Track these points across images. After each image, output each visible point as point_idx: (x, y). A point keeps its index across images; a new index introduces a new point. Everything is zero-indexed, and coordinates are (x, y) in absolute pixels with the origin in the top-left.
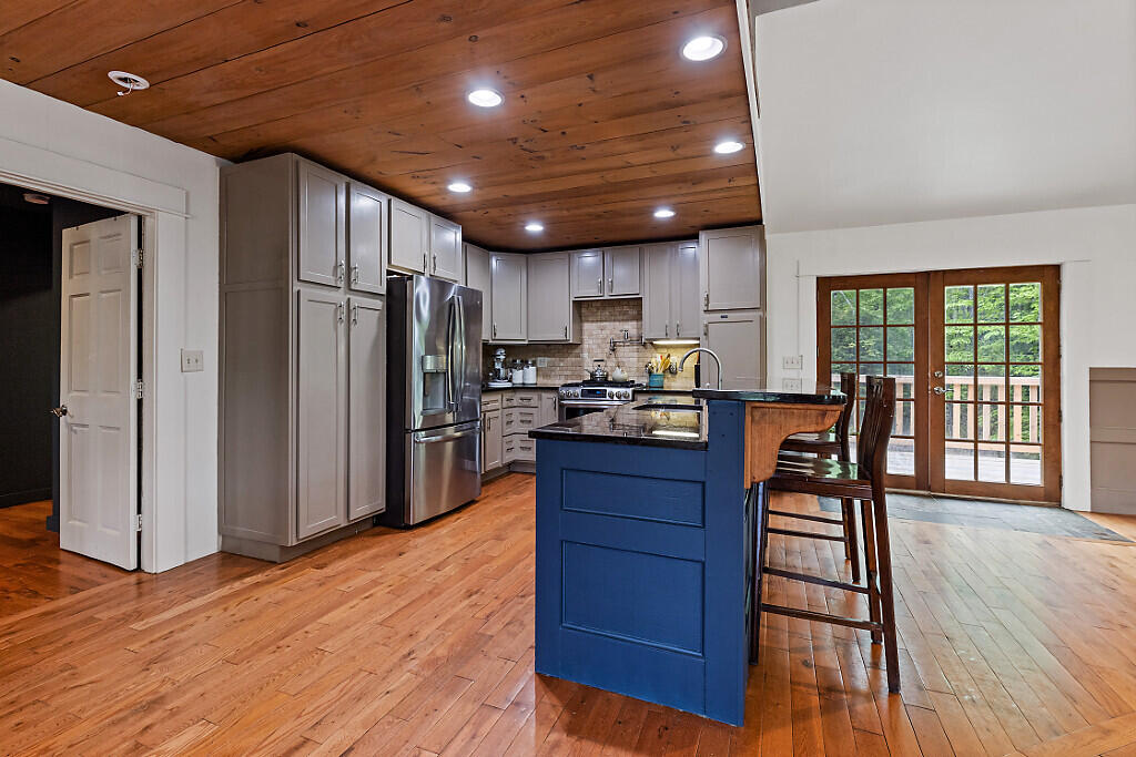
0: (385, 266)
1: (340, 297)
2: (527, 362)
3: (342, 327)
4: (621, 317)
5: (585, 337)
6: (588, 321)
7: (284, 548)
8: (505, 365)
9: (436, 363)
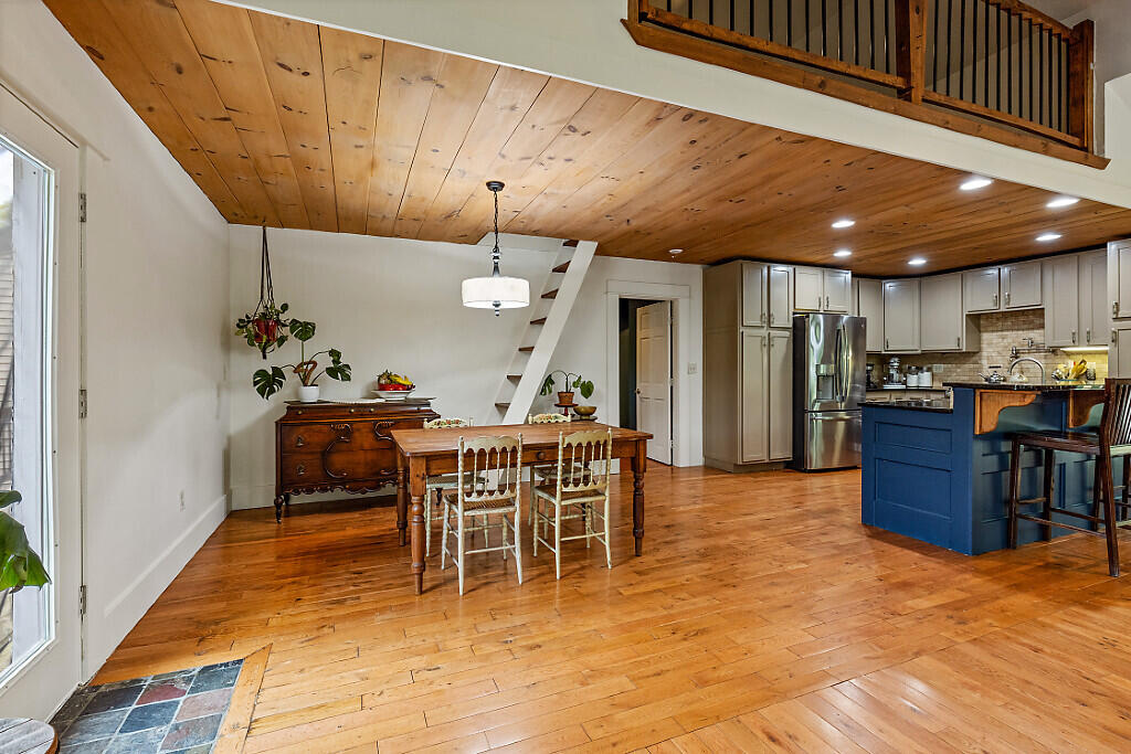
0: (792, 310)
1: (764, 332)
2: (922, 368)
3: (765, 349)
4: (1026, 326)
5: (984, 346)
6: (986, 331)
7: (736, 465)
8: (900, 370)
9: (827, 369)
